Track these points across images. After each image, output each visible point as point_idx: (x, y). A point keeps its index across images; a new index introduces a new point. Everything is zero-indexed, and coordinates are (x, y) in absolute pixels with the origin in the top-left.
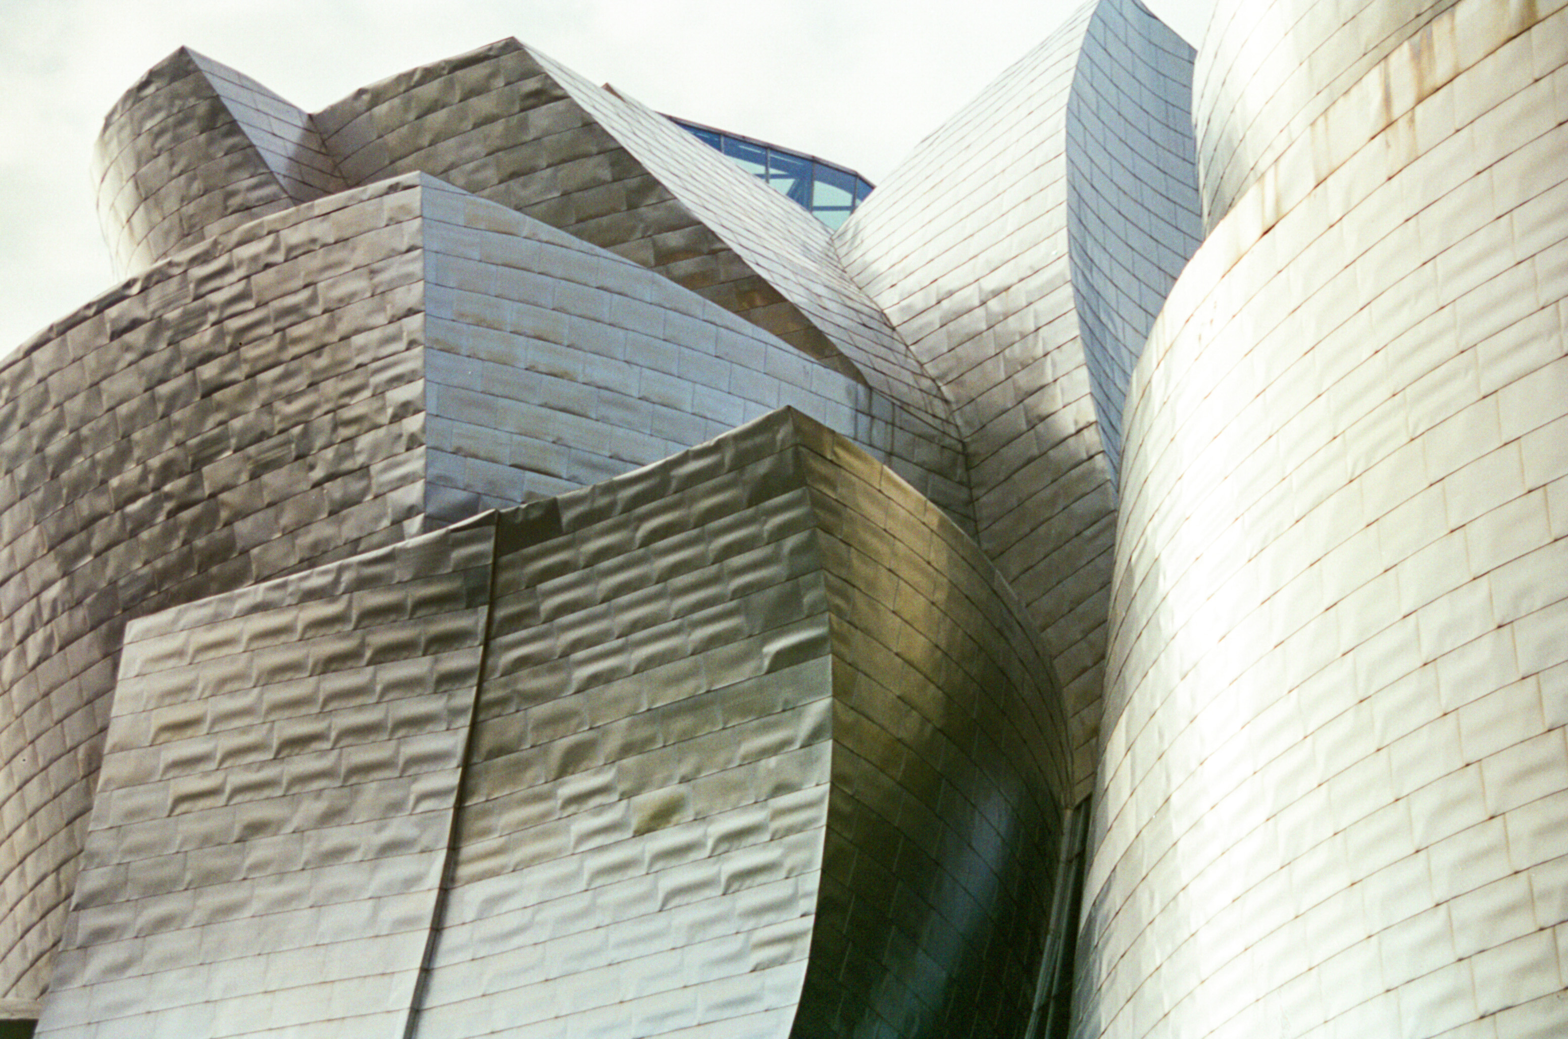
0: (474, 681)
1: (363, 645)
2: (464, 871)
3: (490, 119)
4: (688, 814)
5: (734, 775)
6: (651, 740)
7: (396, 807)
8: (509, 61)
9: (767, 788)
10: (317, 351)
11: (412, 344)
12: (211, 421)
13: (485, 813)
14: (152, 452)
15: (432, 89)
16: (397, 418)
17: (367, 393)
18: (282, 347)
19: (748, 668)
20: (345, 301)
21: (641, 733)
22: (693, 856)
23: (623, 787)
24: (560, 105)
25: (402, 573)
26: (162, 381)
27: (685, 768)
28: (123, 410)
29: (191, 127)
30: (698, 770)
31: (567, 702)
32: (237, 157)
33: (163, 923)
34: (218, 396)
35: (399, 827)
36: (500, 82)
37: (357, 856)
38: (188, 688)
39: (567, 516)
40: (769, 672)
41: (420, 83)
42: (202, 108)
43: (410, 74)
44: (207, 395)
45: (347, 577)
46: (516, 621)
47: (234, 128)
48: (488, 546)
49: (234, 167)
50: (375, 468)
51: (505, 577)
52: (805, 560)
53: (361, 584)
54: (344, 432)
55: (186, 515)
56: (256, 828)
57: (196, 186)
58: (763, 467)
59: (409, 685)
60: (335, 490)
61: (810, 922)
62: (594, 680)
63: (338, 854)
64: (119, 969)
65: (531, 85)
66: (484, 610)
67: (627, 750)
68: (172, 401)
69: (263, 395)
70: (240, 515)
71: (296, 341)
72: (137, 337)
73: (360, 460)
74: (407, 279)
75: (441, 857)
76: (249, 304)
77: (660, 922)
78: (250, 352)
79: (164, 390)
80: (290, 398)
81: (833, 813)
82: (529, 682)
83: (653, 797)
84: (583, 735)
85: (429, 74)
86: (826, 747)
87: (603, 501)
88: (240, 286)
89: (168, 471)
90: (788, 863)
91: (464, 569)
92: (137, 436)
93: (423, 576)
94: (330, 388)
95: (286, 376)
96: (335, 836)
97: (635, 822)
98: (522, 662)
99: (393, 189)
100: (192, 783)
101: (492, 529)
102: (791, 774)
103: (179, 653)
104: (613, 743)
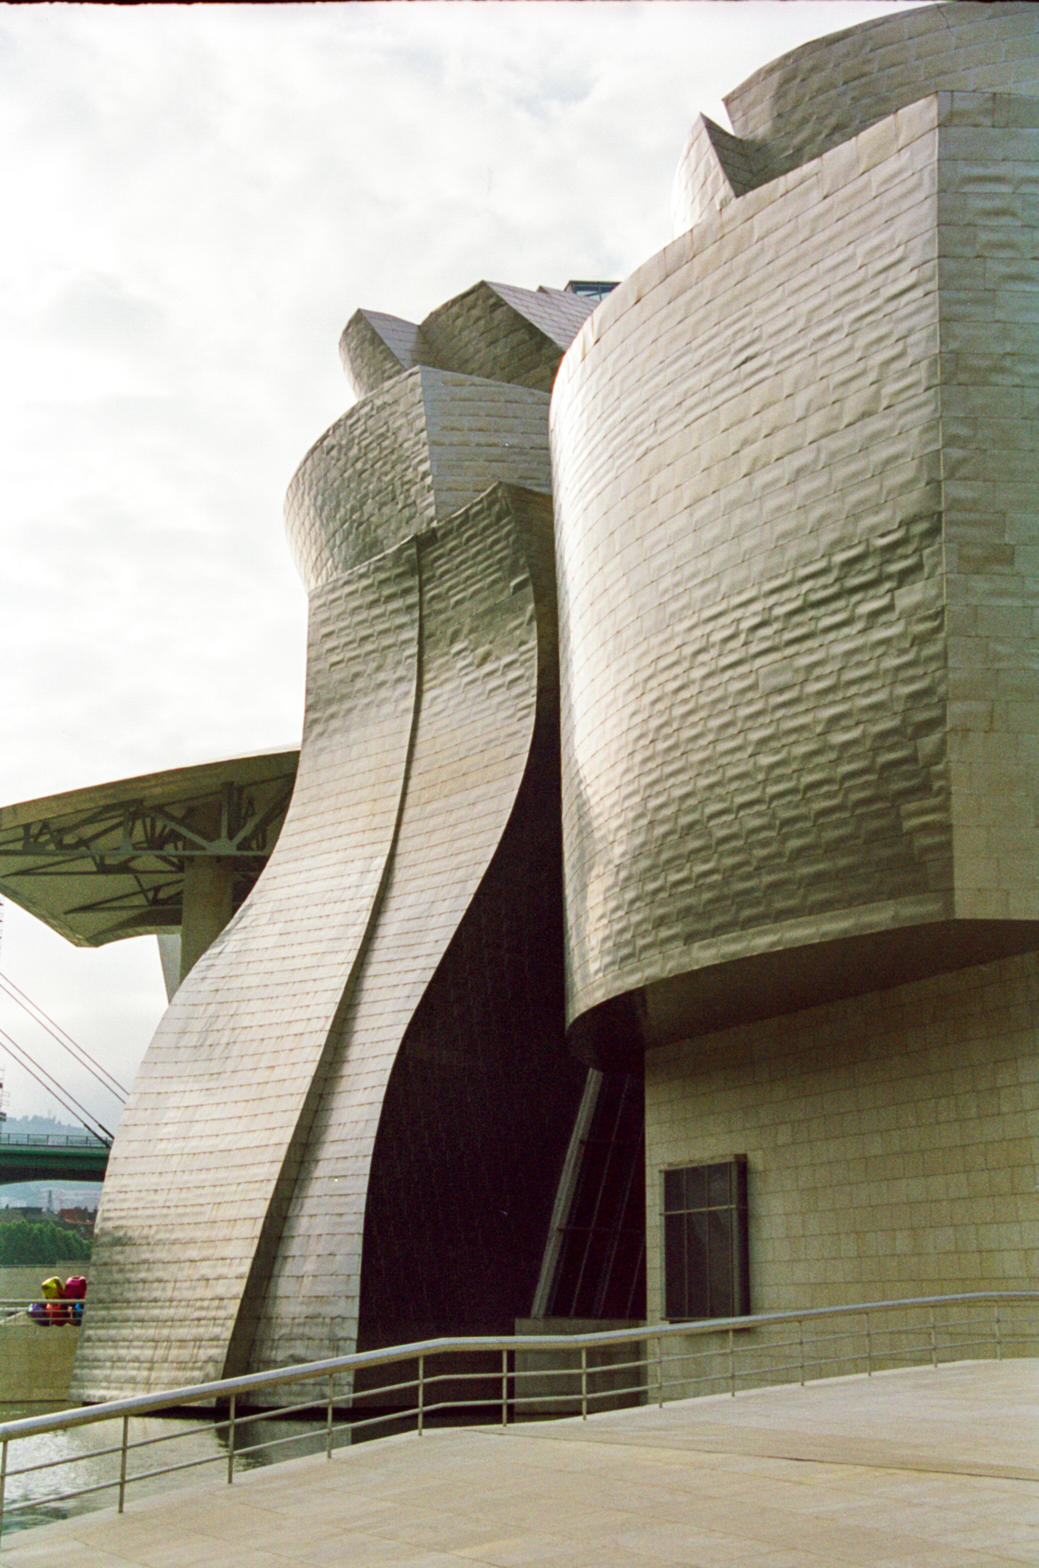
0: (417, 608)
1: (380, 596)
2: (426, 687)
3: (479, 319)
4: (493, 658)
5: (506, 639)
6: (478, 627)
7: (399, 663)
8: (483, 290)
9: (517, 643)
10: (392, 452)
11: (424, 444)
12: (363, 487)
13: (429, 662)
14: (347, 502)
15: (455, 309)
16: (423, 479)
17: (411, 470)
18: (381, 452)
19: (506, 593)
20: (399, 428)
21: (476, 624)
22: (497, 674)
23: (471, 647)
24: (505, 308)
25: (390, 564)
26: (345, 471)
27: (491, 637)
28: (335, 485)
29: (366, 344)
30: (494, 638)
31: (450, 613)
32: (384, 355)
33: (332, 716)
34: (364, 476)
35: (401, 672)
36: (480, 302)
37: (388, 685)
38: (328, 619)
39: (439, 534)
40: (514, 593)
41: (451, 307)
42: (369, 335)
43: (447, 304)
44: (360, 476)
45: (372, 567)
46: (429, 580)
47: (382, 342)
48: (413, 551)
49: (385, 359)
50: (418, 501)
51: (423, 562)
52: (516, 546)
53: (378, 569)
54: (406, 487)
56: (357, 675)
57: (372, 370)
58: (497, 508)
59: (396, 611)
60: (406, 513)
61: (535, 699)
62: (457, 603)
63: (382, 684)
64: (321, 734)
65: (492, 301)
66: (417, 577)
67: (471, 631)
68: (350, 479)
69: (377, 474)
71: (386, 448)
72: (334, 453)
73: (413, 498)
74: (419, 416)
75: (415, 683)
76: (367, 434)
77: (486, 704)
78: (371, 456)
79: (346, 475)
80: (386, 474)
81: (540, 653)
82: (437, 606)
83: (481, 651)
84: (456, 626)
85: (454, 302)
86: (535, 624)
87: (449, 527)
88: (363, 428)
89: (353, 510)
90: (527, 674)
91: (409, 559)
92: (341, 496)
93: (396, 564)
94: (400, 467)
95: (384, 464)
96: (381, 677)
97: (476, 662)
98: (433, 598)
99: (411, 375)
100: (335, 658)
101: (414, 544)
102: (524, 638)
103: (324, 605)
104: (465, 630)
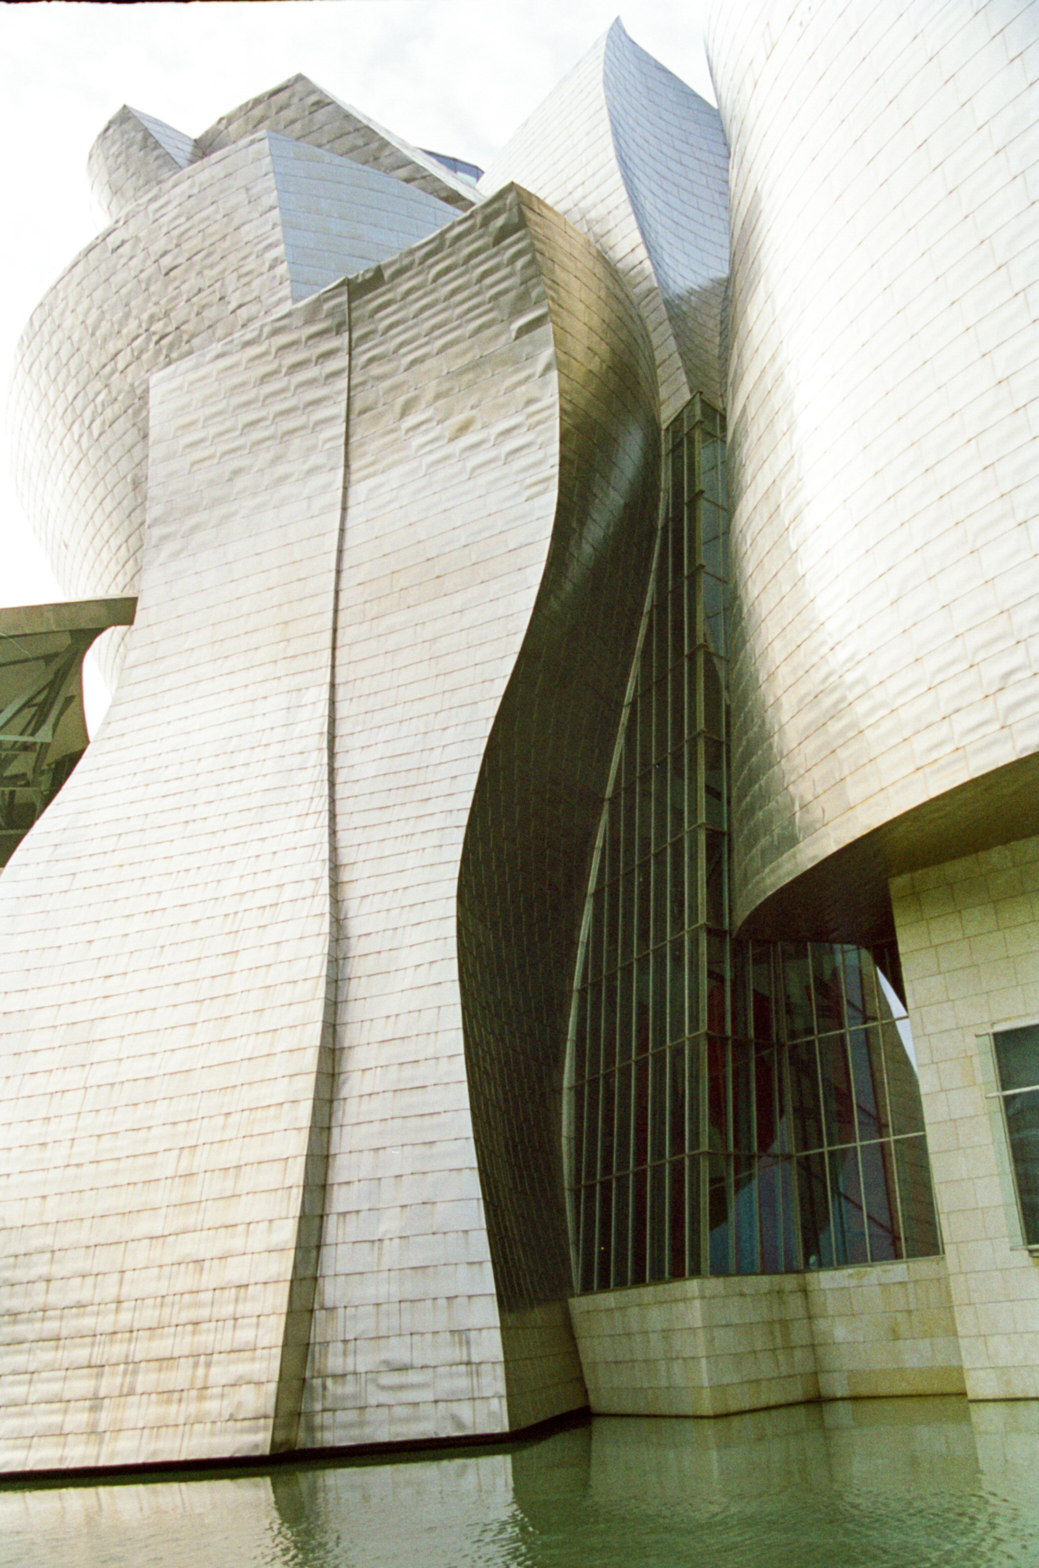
0: (346, 374)
1: (280, 366)
2: (354, 477)
3: (293, 122)
4: (478, 425)
5: (502, 400)
6: (452, 389)
7: (311, 450)
8: (299, 87)
9: (522, 404)
10: (224, 238)
11: (274, 226)
12: (171, 288)
13: (362, 445)
14: (144, 310)
15: (258, 111)
16: (271, 268)
17: (253, 257)
18: (204, 240)
19: (503, 339)
20: (235, 208)
21: (446, 386)
22: (484, 446)
23: (437, 418)
24: (329, 108)
25: (296, 321)
26: (142, 271)
27: (473, 401)
28: (124, 291)
29: (134, 149)
30: (480, 401)
31: (400, 377)
32: (160, 162)
33: (195, 528)
34: (172, 274)
35: (314, 460)
36: (295, 100)
37: (294, 478)
38: (188, 405)
39: (387, 274)
40: (516, 338)
41: (253, 108)
42: (139, 136)
43: (247, 104)
44: (167, 274)
45: (267, 330)
46: (364, 338)
47: (157, 145)
48: (344, 298)
49: (159, 167)
50: (263, 298)
51: (355, 315)
52: (530, 271)
53: (275, 332)
54: (244, 280)
55: (165, 342)
56: (237, 472)
57: (141, 182)
58: (500, 222)
59: (310, 383)
60: (243, 313)
61: (556, 469)
62: (413, 363)
63: (282, 480)
64: (177, 554)
65: (313, 98)
66: (346, 335)
67: (438, 397)
68: (149, 281)
69: (198, 268)
70: (193, 336)
71: (211, 235)
72: (126, 249)
73: (255, 294)
74: (268, 191)
75: (341, 470)
76: (183, 219)
77: (470, 484)
78: (186, 246)
79: (144, 276)
80: (211, 266)
81: (562, 410)
82: (376, 370)
83: (457, 420)
84: (411, 394)
85: (257, 102)
86: (554, 374)
87: (406, 261)
88: (176, 211)
89: (152, 319)
90: (539, 441)
91: (331, 314)
92: (133, 304)
93: (309, 322)
94: (233, 258)
95: (208, 256)
96: (281, 470)
97: (448, 435)
98: (371, 360)
99: (252, 142)
100: (198, 454)
101: (345, 289)
102: (535, 394)
103: (180, 388)
104: (429, 395)
